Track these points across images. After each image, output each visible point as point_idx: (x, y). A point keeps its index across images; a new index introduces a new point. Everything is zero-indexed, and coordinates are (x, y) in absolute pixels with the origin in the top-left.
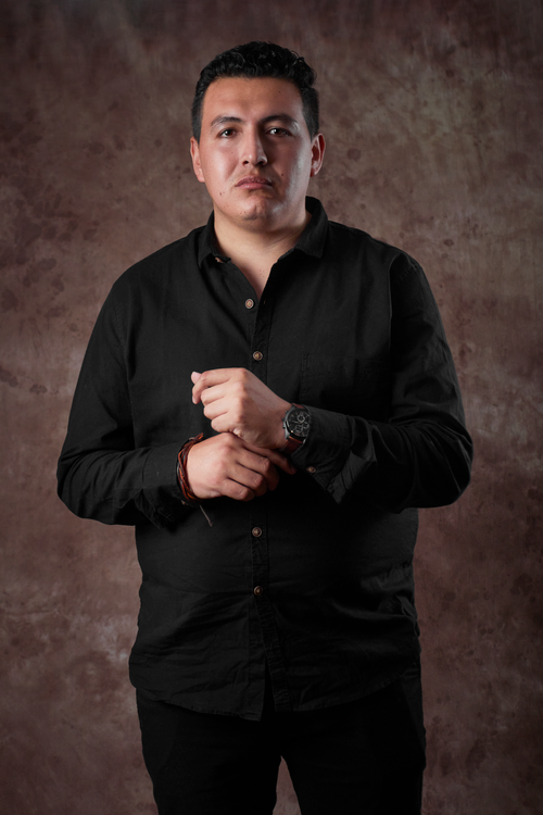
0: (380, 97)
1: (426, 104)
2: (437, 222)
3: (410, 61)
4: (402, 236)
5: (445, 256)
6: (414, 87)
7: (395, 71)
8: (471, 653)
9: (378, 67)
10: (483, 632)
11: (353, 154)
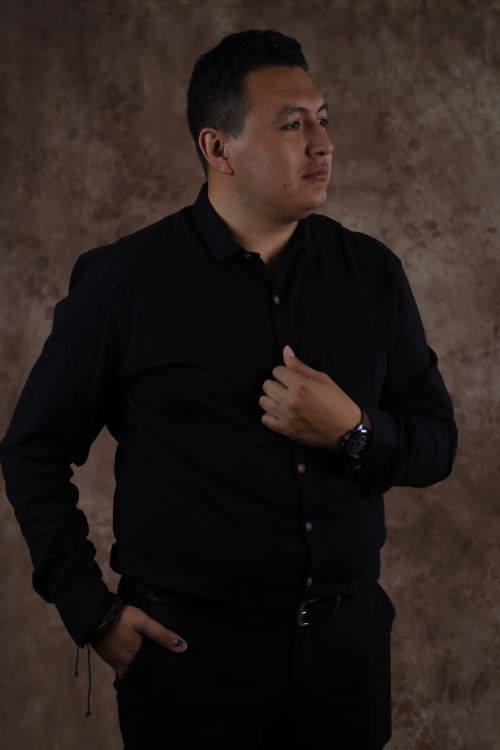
0: (443, 96)
1: (482, 104)
2: (483, 211)
3: (472, 65)
4: (451, 220)
5: (487, 242)
6: (473, 88)
7: (457, 72)
8: (483, 595)
9: (443, 67)
10: (495, 578)
11: (414, 144)
